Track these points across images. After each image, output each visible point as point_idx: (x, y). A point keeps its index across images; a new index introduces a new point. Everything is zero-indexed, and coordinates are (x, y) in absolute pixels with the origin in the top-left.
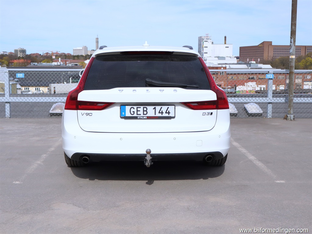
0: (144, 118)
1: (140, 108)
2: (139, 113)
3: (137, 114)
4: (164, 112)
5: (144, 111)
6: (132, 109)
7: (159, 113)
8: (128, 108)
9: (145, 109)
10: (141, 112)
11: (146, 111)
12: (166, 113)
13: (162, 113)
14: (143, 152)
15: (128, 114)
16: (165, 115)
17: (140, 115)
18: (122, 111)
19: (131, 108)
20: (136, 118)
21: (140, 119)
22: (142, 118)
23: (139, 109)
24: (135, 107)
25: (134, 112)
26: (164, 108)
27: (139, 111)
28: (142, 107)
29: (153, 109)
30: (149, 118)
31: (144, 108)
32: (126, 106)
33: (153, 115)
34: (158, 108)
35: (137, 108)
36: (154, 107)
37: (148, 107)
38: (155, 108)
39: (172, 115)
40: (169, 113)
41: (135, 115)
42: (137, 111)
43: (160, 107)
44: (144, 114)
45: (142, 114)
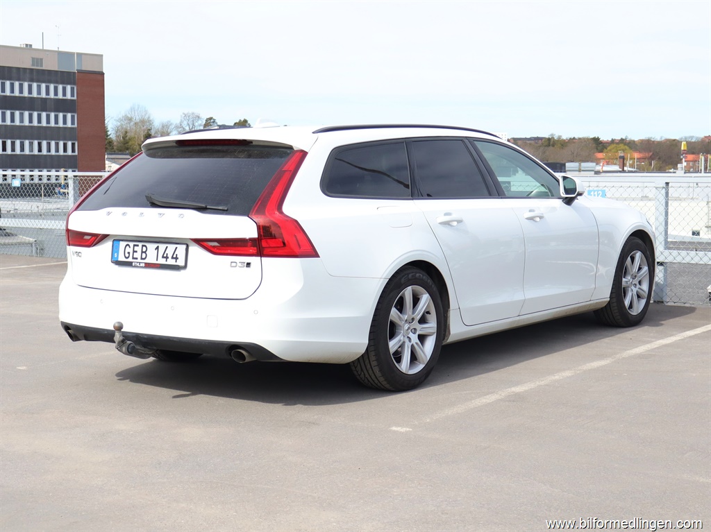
0: (141, 265)
1: (138, 246)
2: (135, 255)
3: (133, 258)
4: (170, 256)
5: (142, 252)
6: (128, 247)
7: (163, 257)
8: (123, 244)
9: (144, 249)
10: (138, 255)
11: (145, 252)
12: (173, 258)
13: (167, 258)
15: (121, 258)
16: (171, 262)
17: (137, 259)
18: (115, 250)
19: (128, 245)
20: (129, 264)
21: (136, 267)
22: (138, 264)
23: (136, 248)
24: (131, 244)
25: (129, 253)
26: (171, 248)
27: (136, 252)
28: (140, 244)
30: (148, 266)
31: (143, 246)
32: (121, 242)
33: (154, 261)
34: (162, 247)
35: (134, 245)
36: (156, 245)
37: (148, 245)
38: (157, 248)
39: (181, 262)
40: (177, 258)
41: (130, 259)
42: (134, 251)
43: (165, 246)
44: (142, 259)
45: (139, 258)
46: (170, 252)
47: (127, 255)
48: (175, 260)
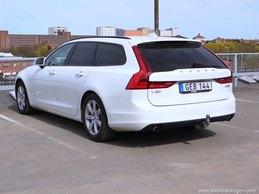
0: (195, 92)
1: (192, 84)
2: (191, 88)
3: (191, 89)
4: (206, 86)
5: (194, 86)
6: (187, 85)
7: (203, 87)
8: (184, 85)
9: (195, 85)
10: (192, 88)
11: (195, 86)
12: (207, 87)
13: (205, 87)
14: (204, 117)
15: (185, 90)
16: (207, 89)
17: (192, 89)
18: (181, 87)
19: (187, 84)
20: (190, 92)
21: (193, 93)
22: (194, 92)
23: (191, 85)
24: (189, 84)
25: (188, 88)
26: (206, 83)
27: (191, 87)
28: (193, 84)
29: (200, 85)
30: (198, 91)
31: (194, 84)
32: (183, 84)
33: (200, 89)
34: (202, 83)
35: (190, 84)
36: (199, 83)
37: (196, 83)
38: (200, 84)
39: (210, 88)
40: (208, 87)
41: (189, 90)
42: (190, 87)
43: (203, 83)
44: (194, 89)
45: (193, 89)
46: (206, 85)
47: (187, 89)
48: (204, 88)
